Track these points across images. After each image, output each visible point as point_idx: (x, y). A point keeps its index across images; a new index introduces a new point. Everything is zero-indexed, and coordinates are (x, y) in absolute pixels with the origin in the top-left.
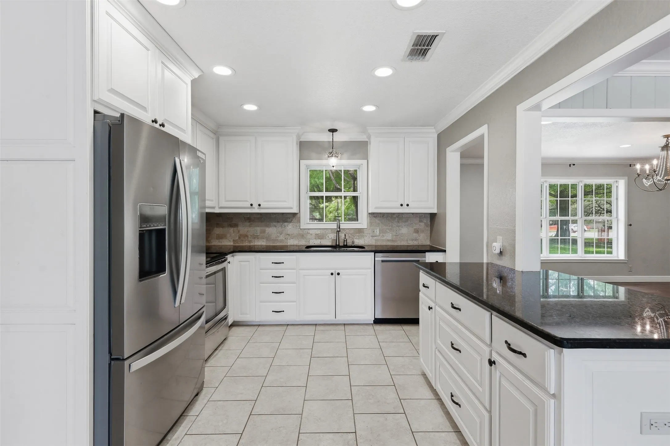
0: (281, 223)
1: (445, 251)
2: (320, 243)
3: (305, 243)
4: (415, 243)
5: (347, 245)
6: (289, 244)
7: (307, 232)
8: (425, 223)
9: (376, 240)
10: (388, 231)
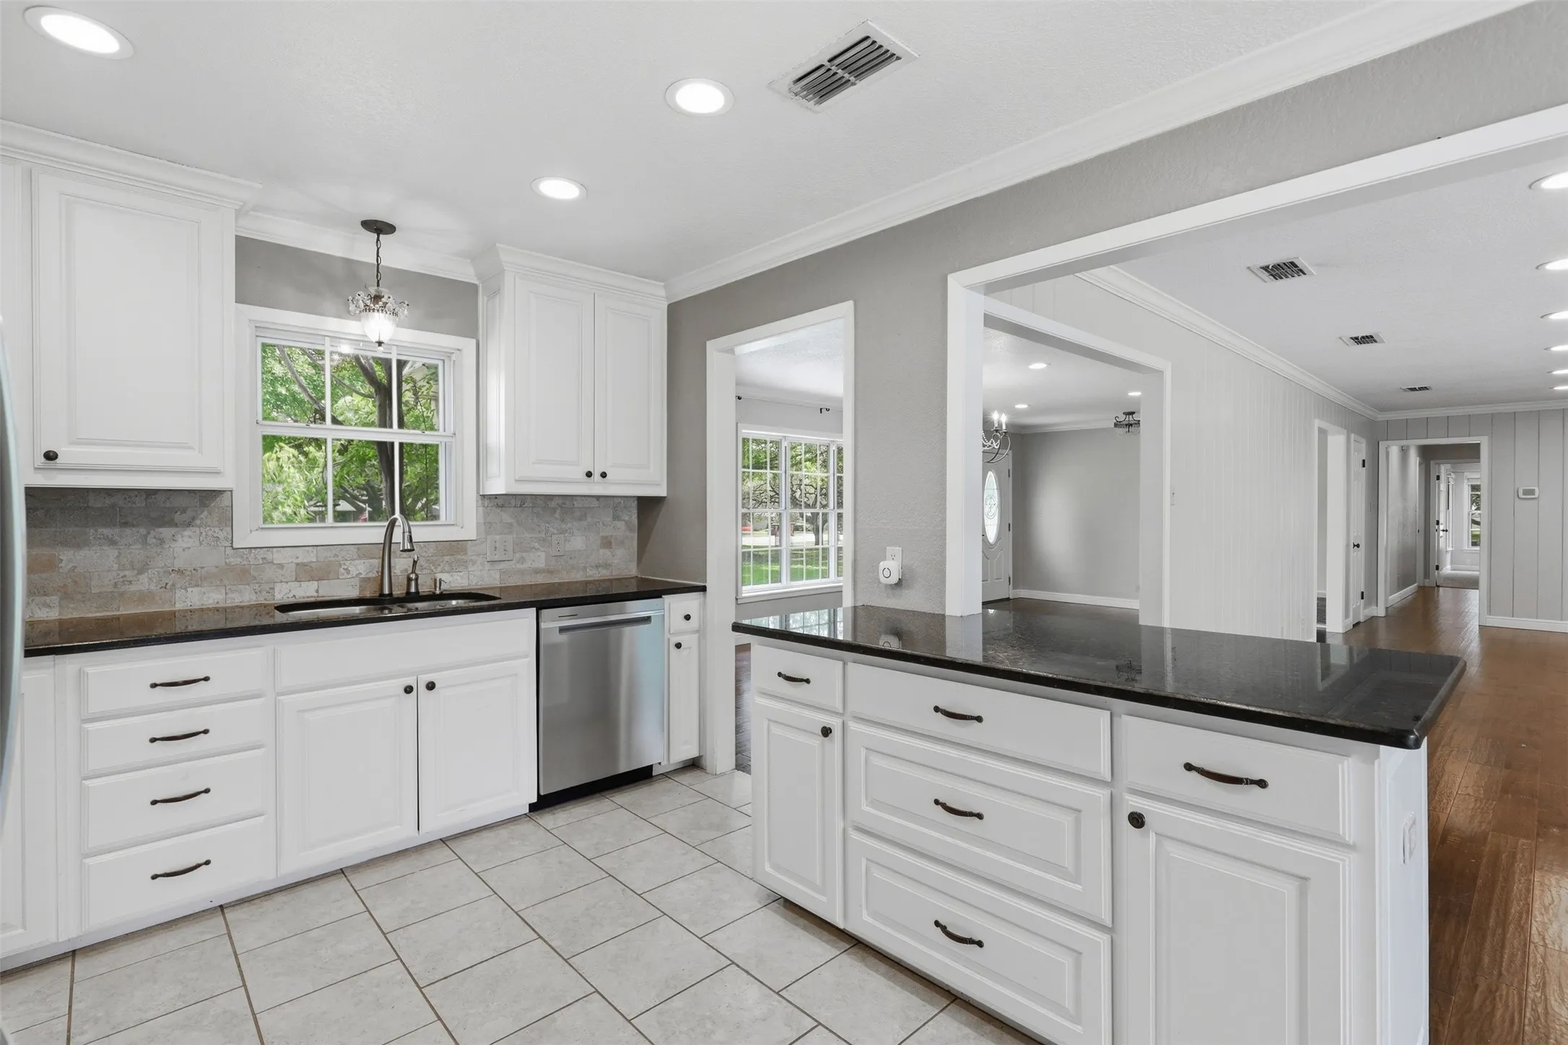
0: (143, 531)
1: (703, 589)
2: (316, 594)
3: (254, 597)
4: (604, 574)
5: (417, 592)
6: (179, 606)
7: (263, 559)
8: (626, 522)
9: (502, 572)
10: (536, 545)
